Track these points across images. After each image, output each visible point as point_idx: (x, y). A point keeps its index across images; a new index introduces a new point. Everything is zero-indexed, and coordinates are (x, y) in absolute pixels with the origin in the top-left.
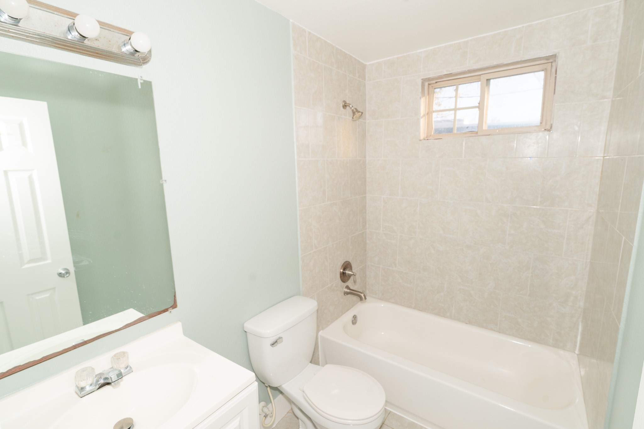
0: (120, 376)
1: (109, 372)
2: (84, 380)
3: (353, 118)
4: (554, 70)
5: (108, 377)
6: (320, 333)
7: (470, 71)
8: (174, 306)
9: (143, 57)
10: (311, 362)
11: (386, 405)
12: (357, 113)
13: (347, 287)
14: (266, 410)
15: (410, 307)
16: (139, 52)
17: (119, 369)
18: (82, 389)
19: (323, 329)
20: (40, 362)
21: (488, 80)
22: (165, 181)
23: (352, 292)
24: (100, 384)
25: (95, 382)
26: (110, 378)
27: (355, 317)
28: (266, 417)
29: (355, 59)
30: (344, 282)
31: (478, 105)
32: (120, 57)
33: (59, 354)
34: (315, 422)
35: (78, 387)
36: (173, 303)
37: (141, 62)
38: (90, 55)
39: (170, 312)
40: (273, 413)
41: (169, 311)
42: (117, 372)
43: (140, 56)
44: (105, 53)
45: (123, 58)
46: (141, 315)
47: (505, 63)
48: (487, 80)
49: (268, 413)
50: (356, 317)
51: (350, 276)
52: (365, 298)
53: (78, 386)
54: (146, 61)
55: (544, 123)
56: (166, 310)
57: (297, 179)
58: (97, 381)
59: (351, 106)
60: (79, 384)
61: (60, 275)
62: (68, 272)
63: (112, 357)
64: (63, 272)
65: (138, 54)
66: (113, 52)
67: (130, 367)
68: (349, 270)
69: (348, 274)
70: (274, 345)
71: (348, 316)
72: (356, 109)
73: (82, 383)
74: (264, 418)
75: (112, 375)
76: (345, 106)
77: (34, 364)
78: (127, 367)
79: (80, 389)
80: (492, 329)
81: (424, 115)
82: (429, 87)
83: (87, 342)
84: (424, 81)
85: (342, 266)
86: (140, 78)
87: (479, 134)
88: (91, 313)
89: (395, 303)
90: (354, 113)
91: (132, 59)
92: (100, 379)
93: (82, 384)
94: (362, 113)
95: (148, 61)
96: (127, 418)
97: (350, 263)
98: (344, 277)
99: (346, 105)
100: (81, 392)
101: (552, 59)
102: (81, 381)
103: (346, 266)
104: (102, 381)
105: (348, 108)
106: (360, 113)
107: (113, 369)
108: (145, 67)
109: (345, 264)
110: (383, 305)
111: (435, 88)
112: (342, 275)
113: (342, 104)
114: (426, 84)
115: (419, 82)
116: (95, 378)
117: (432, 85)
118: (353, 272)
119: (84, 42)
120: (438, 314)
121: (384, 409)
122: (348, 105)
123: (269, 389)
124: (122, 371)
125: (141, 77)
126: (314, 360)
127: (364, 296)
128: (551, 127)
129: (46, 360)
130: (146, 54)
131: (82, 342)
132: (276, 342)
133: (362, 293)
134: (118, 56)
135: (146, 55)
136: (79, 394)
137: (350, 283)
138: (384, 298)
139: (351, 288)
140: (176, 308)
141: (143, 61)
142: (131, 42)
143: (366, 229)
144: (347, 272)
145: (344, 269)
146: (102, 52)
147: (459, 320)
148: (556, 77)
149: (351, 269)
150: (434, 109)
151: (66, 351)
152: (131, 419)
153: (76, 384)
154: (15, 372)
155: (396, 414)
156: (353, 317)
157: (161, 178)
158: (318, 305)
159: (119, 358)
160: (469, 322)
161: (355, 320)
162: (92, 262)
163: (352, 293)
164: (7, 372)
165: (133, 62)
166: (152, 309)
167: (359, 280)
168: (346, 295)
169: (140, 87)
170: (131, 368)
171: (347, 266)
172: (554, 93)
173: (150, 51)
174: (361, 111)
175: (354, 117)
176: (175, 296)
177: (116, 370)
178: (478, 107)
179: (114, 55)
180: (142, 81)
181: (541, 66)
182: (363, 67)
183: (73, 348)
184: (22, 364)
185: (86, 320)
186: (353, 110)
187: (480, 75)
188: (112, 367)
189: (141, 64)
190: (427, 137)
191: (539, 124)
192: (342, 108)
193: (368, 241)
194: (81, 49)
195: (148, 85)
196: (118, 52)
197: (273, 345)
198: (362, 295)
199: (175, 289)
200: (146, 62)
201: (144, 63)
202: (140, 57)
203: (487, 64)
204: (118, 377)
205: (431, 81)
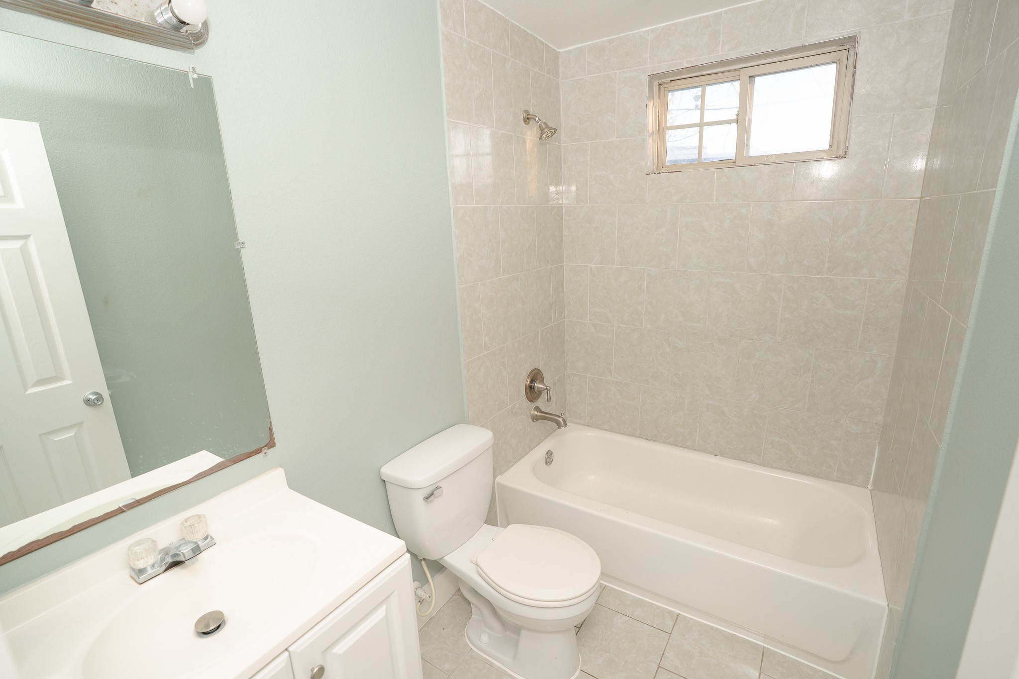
0: (198, 551)
1: (180, 546)
2: (141, 558)
3: (540, 138)
4: (851, 62)
5: (179, 553)
6: (498, 479)
7: (724, 63)
8: (271, 444)
9: (195, 34)
10: (485, 523)
11: (601, 578)
12: (547, 132)
13: (537, 409)
14: (420, 592)
15: (632, 435)
16: (188, 24)
17: (195, 540)
18: (141, 571)
19: (501, 474)
20: (69, 534)
21: (752, 77)
22: (243, 243)
23: (543, 416)
24: (167, 563)
25: (159, 561)
26: (181, 554)
27: (549, 454)
28: (421, 603)
29: (542, 43)
30: (532, 401)
31: (735, 117)
32: (155, 33)
33: (98, 521)
34: (497, 606)
35: (134, 570)
36: (268, 439)
37: (191, 43)
38: (103, 29)
39: (266, 453)
40: (432, 597)
41: (264, 452)
42: (192, 546)
43: (188, 32)
44: (129, 27)
45: (161, 35)
46: (218, 460)
47: (779, 48)
48: (750, 77)
49: (424, 598)
50: (551, 454)
51: (540, 392)
52: (566, 425)
53: (134, 567)
54: (200, 41)
55: (835, 147)
56: (258, 451)
57: (453, 238)
58: (163, 560)
59: (537, 119)
60: (134, 565)
61: (88, 401)
62: (100, 397)
63: (182, 523)
64: (93, 397)
65: (185, 28)
66: (144, 25)
67: (211, 537)
68: (539, 383)
69: (538, 388)
70: (430, 499)
71: (539, 452)
72: (545, 123)
73: (139, 563)
74: (419, 603)
75: (185, 550)
76: (527, 120)
77: (61, 537)
78: (207, 538)
79: (138, 571)
80: (752, 462)
81: (653, 133)
82: (659, 88)
83: (141, 502)
84: (652, 77)
85: (529, 376)
86: (191, 70)
87: (737, 164)
88: (141, 457)
89: (611, 430)
90: (542, 130)
91: (176, 38)
92: (167, 556)
93: (140, 565)
94: (555, 130)
95: (204, 41)
96: (215, 611)
97: (541, 371)
98: (532, 392)
99: (529, 117)
100: (139, 575)
101: (849, 43)
102: (138, 560)
103: (533, 377)
104: (169, 560)
105: (532, 122)
106: (553, 131)
107: (185, 541)
108: (199, 51)
109: (533, 373)
110: (591, 433)
111: (669, 91)
112: (528, 391)
113: (522, 116)
114: (656, 83)
115: (645, 79)
116: (159, 555)
117: (665, 86)
118: (545, 386)
119: (92, 6)
120: (674, 444)
121: (598, 583)
122: (532, 117)
123: (423, 563)
124: (199, 543)
125: (193, 68)
126: (491, 520)
127: (564, 420)
128: (846, 152)
129: (78, 530)
130: (199, 29)
131: (132, 503)
132: (432, 494)
133: (560, 417)
134: (152, 32)
135: (200, 31)
136: (137, 580)
137: (540, 403)
138: (590, 425)
139: (543, 410)
140: (274, 447)
141: (194, 41)
142: (172, 7)
143: (564, 318)
144: (538, 385)
145: (532, 381)
146: (124, 24)
147: (705, 451)
148: (855, 72)
149: (542, 381)
150: (668, 125)
151: (109, 516)
152: (220, 613)
153: (130, 565)
154: (33, 550)
155: (614, 589)
156: (547, 453)
157: (236, 239)
158: (494, 436)
159: (193, 525)
160: (720, 454)
161: (549, 458)
162: (135, 377)
163: (545, 417)
164: (19, 550)
165: (177, 42)
166: (236, 449)
167: (554, 398)
168: (535, 420)
169: (192, 87)
170: (213, 539)
171: (536, 376)
172: (852, 98)
173: (205, 24)
174: (554, 128)
175: (542, 137)
176: (271, 429)
177: (189, 542)
178: (737, 121)
179: (146, 31)
180: (195, 76)
181: (832, 54)
182: (556, 55)
183: (119, 512)
184: (41, 538)
185: (136, 470)
186: (540, 126)
187: (739, 69)
188: (184, 539)
189: (192, 46)
190: (657, 170)
191: (827, 147)
192: (522, 123)
193: (567, 337)
194: (86, 19)
195: (205, 83)
196: (152, 25)
197: (427, 498)
198: (561, 420)
199: (270, 417)
200: (201, 43)
201: (196, 45)
202: (190, 33)
203: (750, 52)
204: (194, 552)
205: (662, 79)
